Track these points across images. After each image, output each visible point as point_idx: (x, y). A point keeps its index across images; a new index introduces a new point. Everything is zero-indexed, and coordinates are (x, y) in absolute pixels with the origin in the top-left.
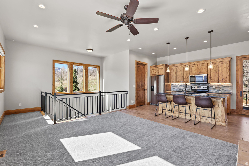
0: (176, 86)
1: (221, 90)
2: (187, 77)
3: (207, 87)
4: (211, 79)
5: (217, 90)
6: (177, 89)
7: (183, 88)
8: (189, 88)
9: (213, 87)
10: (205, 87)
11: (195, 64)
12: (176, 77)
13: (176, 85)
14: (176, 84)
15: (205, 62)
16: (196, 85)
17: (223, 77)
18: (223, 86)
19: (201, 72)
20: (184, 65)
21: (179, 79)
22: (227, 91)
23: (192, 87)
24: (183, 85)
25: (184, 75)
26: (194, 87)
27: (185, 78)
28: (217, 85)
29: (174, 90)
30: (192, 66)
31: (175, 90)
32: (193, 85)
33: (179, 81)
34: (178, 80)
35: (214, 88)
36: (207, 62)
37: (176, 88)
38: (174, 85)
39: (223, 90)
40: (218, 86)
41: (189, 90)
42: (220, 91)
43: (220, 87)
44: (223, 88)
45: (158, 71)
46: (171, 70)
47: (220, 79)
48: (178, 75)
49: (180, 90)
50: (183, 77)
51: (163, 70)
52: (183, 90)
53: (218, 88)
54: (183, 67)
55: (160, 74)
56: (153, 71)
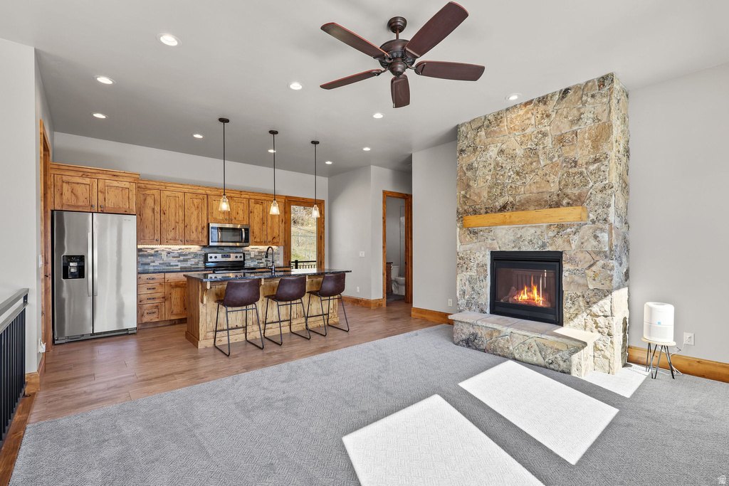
0: (152, 255)
1: (263, 260)
2: (200, 229)
3: (242, 255)
4: (255, 237)
5: (256, 261)
6: (157, 263)
7: (179, 261)
8: (196, 260)
9: (250, 254)
10: (239, 255)
12: (164, 226)
13: (152, 252)
14: (153, 249)
15: (243, 196)
16: (216, 250)
17: (275, 235)
19: (235, 218)
20: (191, 191)
21: (175, 233)
23: (209, 255)
24: (179, 251)
25: (192, 220)
26: (213, 255)
27: (194, 231)
28: (256, 250)
29: (146, 267)
30: (214, 198)
31: (151, 268)
32: (207, 250)
33: (175, 239)
34: (171, 235)
35: (251, 258)
36: (247, 196)
37: (154, 262)
38: (144, 253)
39: (266, 261)
40: (259, 252)
41: (197, 265)
42: (261, 263)
43: (263, 254)
45: (101, 192)
46: (145, 200)
47: (270, 239)
48: (172, 219)
49: (167, 266)
50: (188, 227)
51: (131, 196)
52: (179, 267)
53: (260, 257)
54: (188, 196)
55: (114, 208)
56: (70, 191)
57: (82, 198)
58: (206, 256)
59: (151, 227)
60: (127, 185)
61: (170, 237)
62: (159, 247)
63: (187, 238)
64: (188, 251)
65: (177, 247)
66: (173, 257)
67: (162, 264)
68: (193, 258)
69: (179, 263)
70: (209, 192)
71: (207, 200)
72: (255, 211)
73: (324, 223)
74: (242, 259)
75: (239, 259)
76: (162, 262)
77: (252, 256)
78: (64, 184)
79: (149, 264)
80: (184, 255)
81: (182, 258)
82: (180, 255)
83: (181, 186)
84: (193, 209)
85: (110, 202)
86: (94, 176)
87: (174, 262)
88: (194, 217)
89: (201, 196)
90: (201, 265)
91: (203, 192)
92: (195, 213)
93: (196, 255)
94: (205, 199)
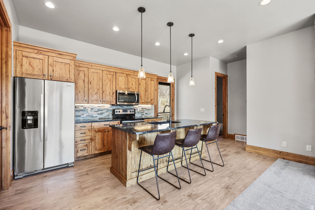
0: (82, 110)
1: (144, 113)
2: (111, 94)
3: (134, 110)
4: (142, 100)
5: (141, 114)
6: (85, 116)
7: (98, 114)
8: (108, 113)
9: (137, 110)
10: (132, 110)
11: (124, 72)
12: (90, 91)
13: (82, 108)
14: (82, 106)
15: (135, 74)
16: (119, 107)
17: (152, 98)
18: (146, 108)
19: (131, 88)
20: (107, 69)
21: (97, 96)
22: (149, 115)
23: (116, 110)
24: (98, 108)
25: (107, 88)
26: (118, 110)
27: (108, 95)
28: (141, 107)
30: (119, 74)
31: (82, 119)
32: (114, 107)
33: (97, 100)
34: (95, 97)
37: (83, 115)
38: (78, 109)
39: (146, 114)
40: (142, 109)
42: (143, 115)
43: (144, 110)
44: (146, 112)
45: (50, 65)
46: (79, 74)
47: (149, 101)
48: (95, 87)
49: (91, 117)
50: (105, 92)
51: (71, 70)
52: (98, 118)
53: (142, 112)
54: (105, 72)
55: (59, 77)
56: (28, 63)
57: (37, 69)
58: (114, 111)
59: (82, 92)
60: (68, 61)
61: (93, 99)
62: (86, 105)
63: (104, 99)
64: (103, 108)
65: (96, 105)
66: (95, 112)
67: (88, 116)
68: (106, 112)
69: (98, 116)
70: (117, 71)
71: (116, 76)
72: (142, 84)
73: (174, 92)
74: (134, 113)
75: (132, 113)
76: (88, 115)
77: (139, 111)
78: (24, 58)
79: (80, 116)
80: (101, 110)
81: (100, 112)
82: (99, 110)
83: (101, 66)
84: (108, 81)
85: (57, 73)
86: (45, 53)
87: (95, 114)
88: (108, 86)
89: (112, 73)
90: (111, 116)
91: (114, 71)
92: (109, 84)
93: (108, 110)
94: (115, 76)
